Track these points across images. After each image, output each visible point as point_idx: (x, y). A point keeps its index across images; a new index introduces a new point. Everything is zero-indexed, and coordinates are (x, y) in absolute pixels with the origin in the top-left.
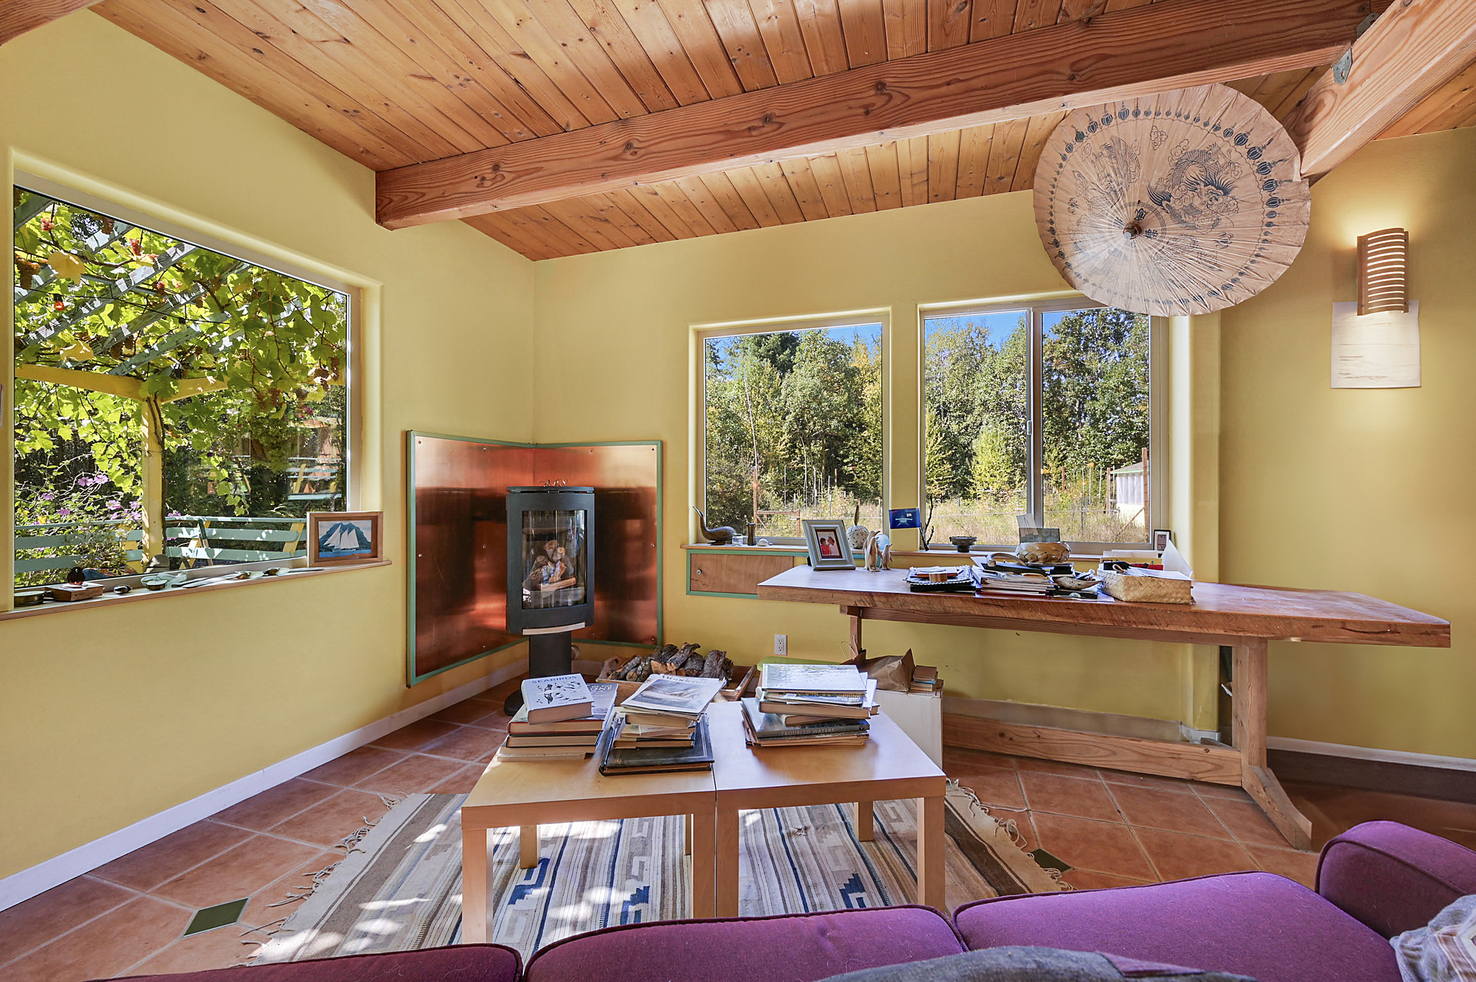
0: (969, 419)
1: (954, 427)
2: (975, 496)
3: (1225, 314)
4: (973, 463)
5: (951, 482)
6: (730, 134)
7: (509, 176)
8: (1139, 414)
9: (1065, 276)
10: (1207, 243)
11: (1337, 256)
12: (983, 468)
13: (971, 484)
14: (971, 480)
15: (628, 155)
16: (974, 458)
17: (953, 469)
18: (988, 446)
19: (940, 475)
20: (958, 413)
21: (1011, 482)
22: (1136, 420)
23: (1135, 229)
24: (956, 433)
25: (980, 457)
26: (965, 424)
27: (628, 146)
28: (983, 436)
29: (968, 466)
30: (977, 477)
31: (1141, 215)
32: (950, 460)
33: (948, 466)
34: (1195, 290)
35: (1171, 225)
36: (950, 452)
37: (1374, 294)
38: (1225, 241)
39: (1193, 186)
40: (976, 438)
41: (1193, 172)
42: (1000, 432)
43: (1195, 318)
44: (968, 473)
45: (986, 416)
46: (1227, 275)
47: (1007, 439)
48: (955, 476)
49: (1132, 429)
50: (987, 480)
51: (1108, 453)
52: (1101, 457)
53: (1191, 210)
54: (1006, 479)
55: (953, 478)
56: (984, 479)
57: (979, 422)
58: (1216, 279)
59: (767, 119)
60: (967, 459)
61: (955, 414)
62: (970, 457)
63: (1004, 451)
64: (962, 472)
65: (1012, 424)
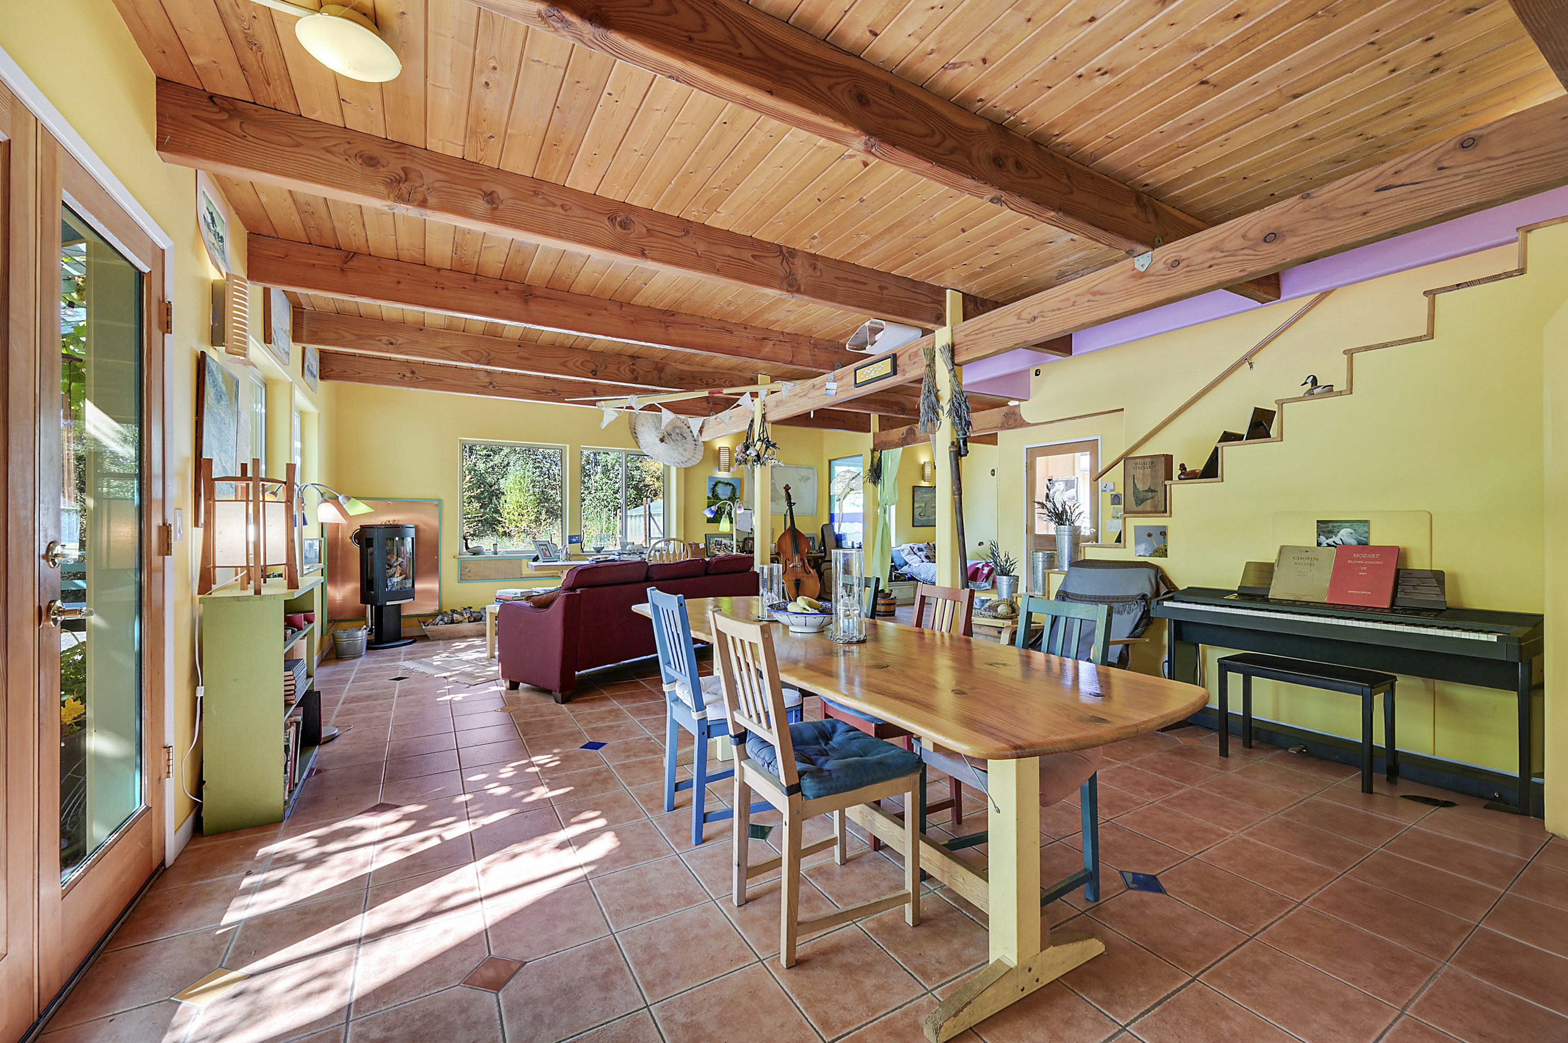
0: (497, 459)
1: (481, 466)
2: (505, 534)
3: (685, 468)
4: (502, 501)
5: (479, 521)
6: (538, 392)
7: (421, 379)
8: (638, 468)
9: (637, 443)
10: (681, 450)
11: (714, 450)
12: (511, 507)
13: (500, 522)
14: (500, 519)
15: (491, 387)
16: (503, 498)
17: (481, 507)
18: (516, 487)
19: (468, 513)
20: (485, 452)
21: (537, 520)
22: (635, 473)
23: (662, 440)
24: (482, 471)
25: (509, 497)
26: (492, 464)
27: (491, 383)
28: (511, 477)
29: (495, 505)
30: (505, 514)
31: (664, 437)
32: (478, 498)
33: (477, 505)
34: (678, 461)
35: (672, 443)
36: (479, 491)
37: (722, 468)
38: (685, 450)
39: (677, 434)
40: (503, 478)
41: (677, 431)
42: (527, 474)
43: (677, 468)
44: (497, 511)
45: (513, 458)
46: (685, 459)
47: (533, 481)
48: (484, 514)
49: (633, 480)
50: (516, 518)
51: (616, 498)
52: (611, 501)
53: (677, 440)
54: (533, 518)
55: (481, 517)
56: (512, 517)
57: (506, 463)
58: (684, 459)
59: (554, 391)
60: (494, 498)
61: (481, 453)
62: (498, 498)
63: (531, 492)
64: (490, 510)
65: (538, 467)
